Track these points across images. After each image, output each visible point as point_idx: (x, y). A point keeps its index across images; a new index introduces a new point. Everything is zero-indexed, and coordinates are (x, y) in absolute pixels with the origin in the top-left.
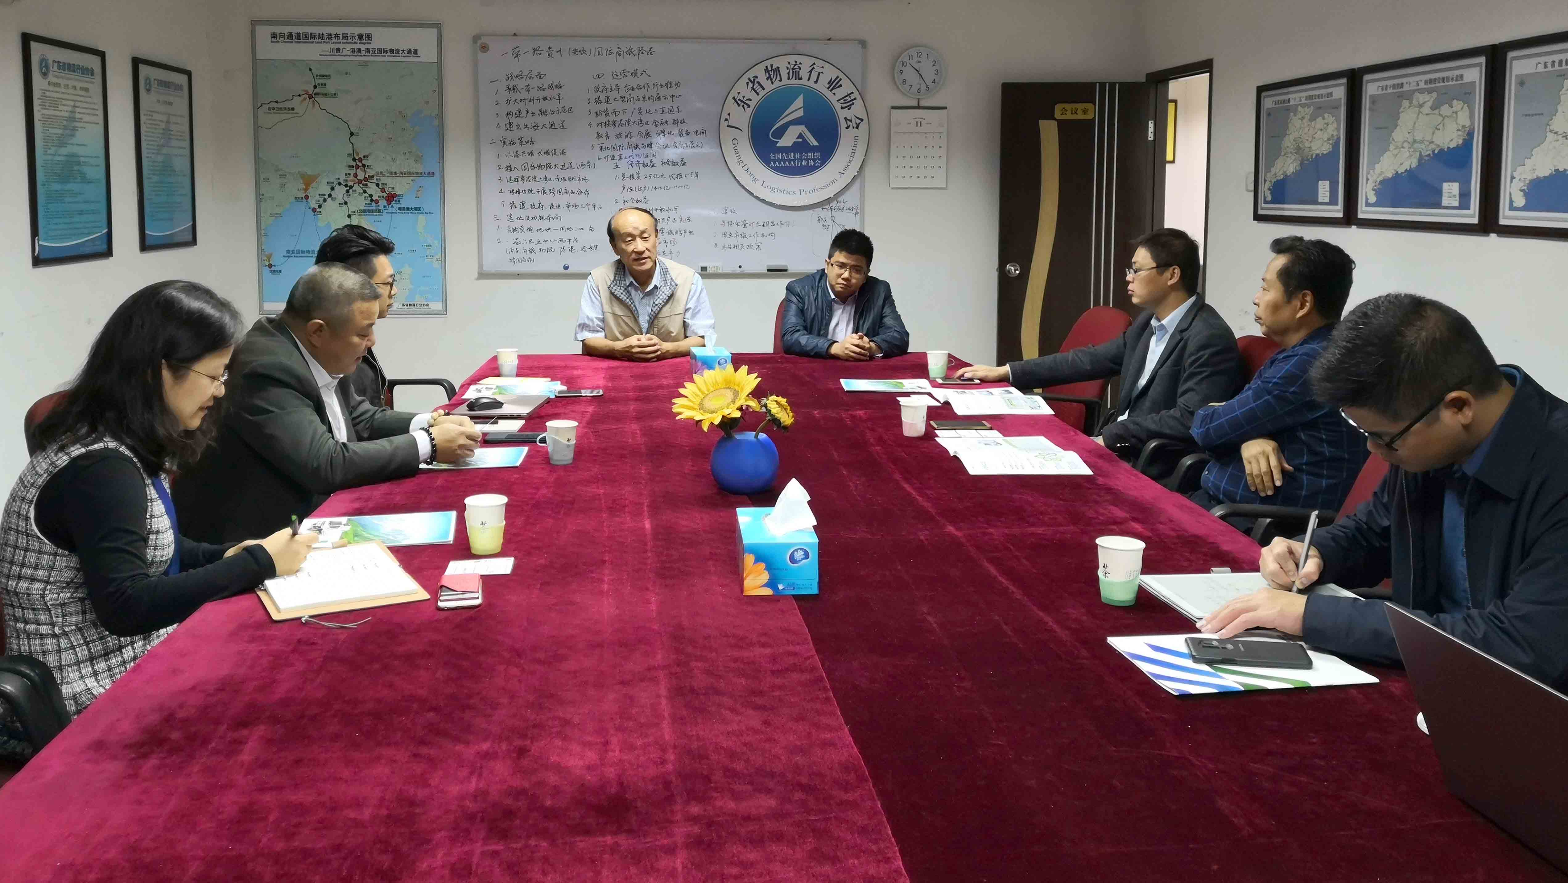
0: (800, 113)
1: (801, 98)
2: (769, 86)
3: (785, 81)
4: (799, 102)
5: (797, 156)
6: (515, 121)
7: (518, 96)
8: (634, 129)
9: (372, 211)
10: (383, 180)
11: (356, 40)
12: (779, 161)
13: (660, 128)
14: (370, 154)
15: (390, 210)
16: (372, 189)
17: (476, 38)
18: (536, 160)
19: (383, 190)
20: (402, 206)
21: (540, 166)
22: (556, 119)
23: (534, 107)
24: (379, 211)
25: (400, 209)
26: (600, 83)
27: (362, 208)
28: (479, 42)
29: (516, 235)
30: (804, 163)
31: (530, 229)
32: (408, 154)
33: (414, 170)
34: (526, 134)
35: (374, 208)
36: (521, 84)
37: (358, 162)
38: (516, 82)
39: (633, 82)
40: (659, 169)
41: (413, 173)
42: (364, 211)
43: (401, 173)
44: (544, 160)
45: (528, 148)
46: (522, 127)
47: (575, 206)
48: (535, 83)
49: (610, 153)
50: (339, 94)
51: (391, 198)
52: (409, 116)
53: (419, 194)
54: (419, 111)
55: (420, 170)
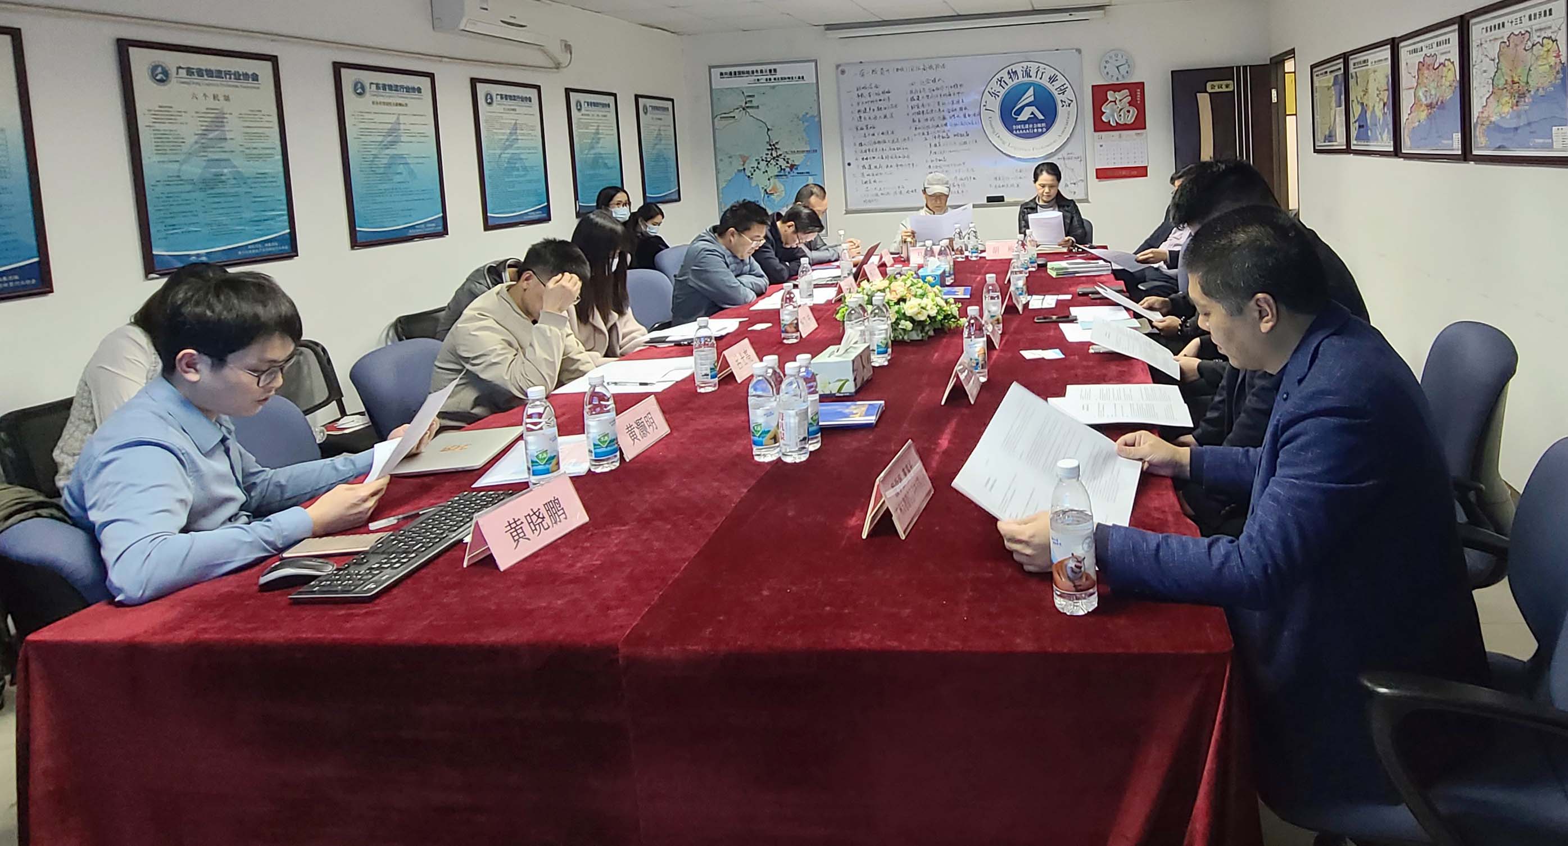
0: (1032, 99)
1: (1032, 89)
2: (1011, 83)
3: (1021, 79)
4: (1031, 91)
5: (1031, 126)
6: (862, 115)
7: (864, 100)
8: (934, 115)
10: (788, 156)
11: (768, 73)
12: (1019, 130)
13: (952, 113)
14: (780, 141)
15: (792, 174)
16: (781, 162)
17: (838, 66)
18: (876, 138)
19: (788, 163)
20: (799, 172)
21: (879, 142)
22: (887, 112)
23: (874, 106)
24: (785, 176)
26: (913, 88)
28: (840, 69)
29: (865, 186)
30: (1035, 130)
31: (875, 181)
32: (801, 139)
33: (805, 149)
34: (870, 123)
36: (865, 92)
37: (773, 147)
38: (863, 91)
39: (934, 86)
40: (952, 139)
41: (804, 151)
42: (778, 176)
43: (797, 152)
44: (882, 138)
45: (872, 131)
46: (867, 118)
47: (901, 165)
48: (874, 90)
49: (921, 131)
50: (760, 107)
51: (792, 167)
52: (801, 116)
53: (809, 164)
54: (807, 114)
55: (808, 149)
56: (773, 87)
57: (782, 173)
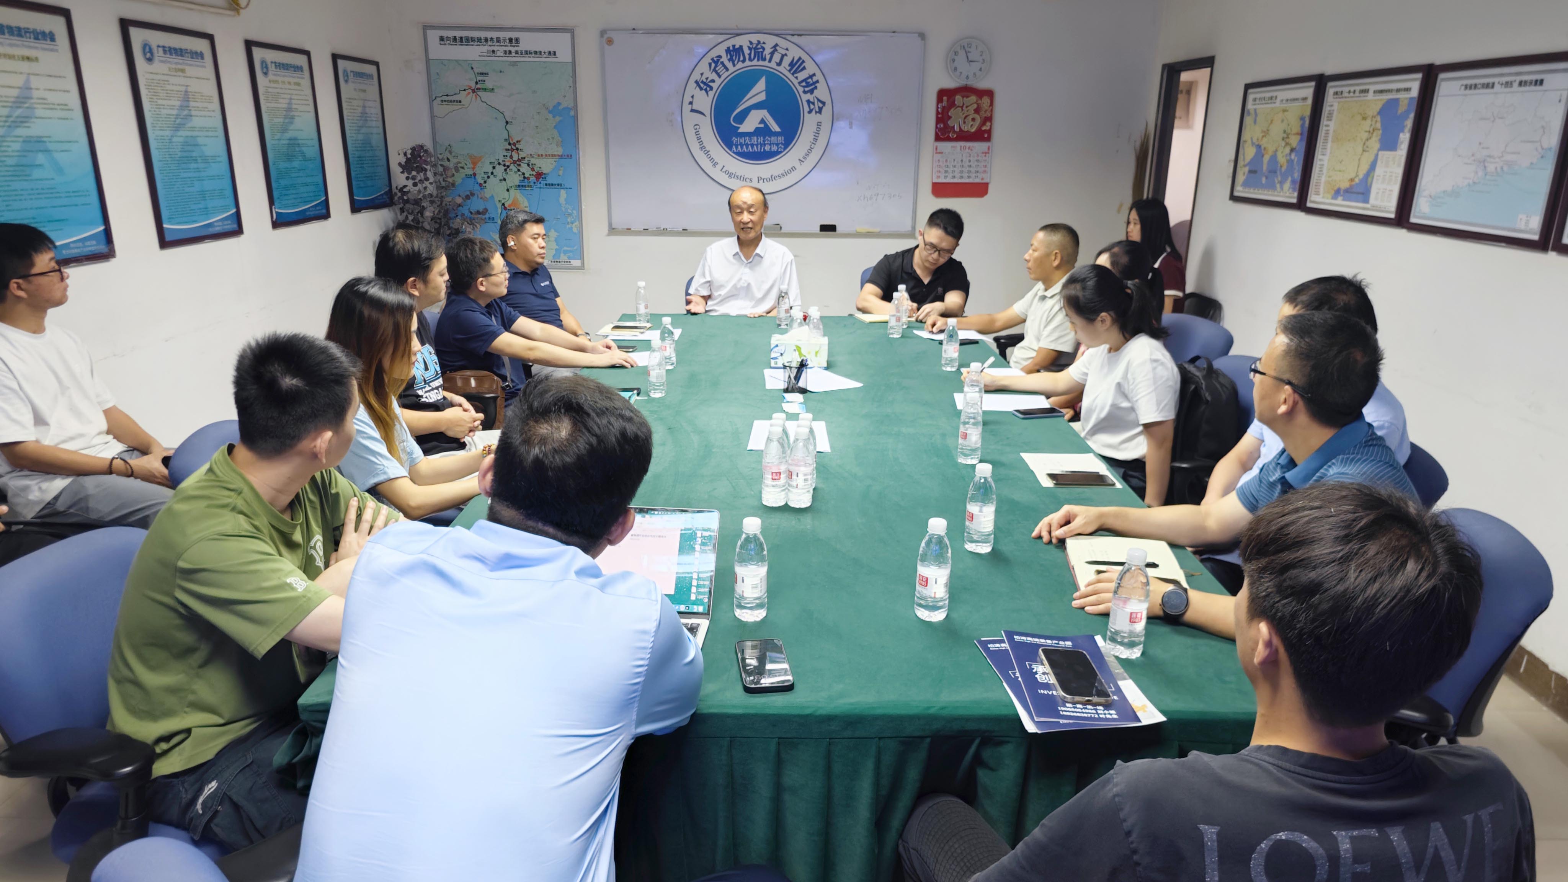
9: (525, 186)
10: (533, 161)
11: (508, 42)
14: (522, 139)
15: (539, 185)
16: (524, 168)
17: (604, 33)
19: (533, 169)
20: (548, 182)
24: (531, 186)
25: (546, 185)
27: (517, 183)
28: (607, 36)
32: (551, 139)
33: (556, 153)
35: (526, 184)
37: (513, 146)
41: (555, 156)
42: (519, 186)
43: (546, 155)
50: (496, 91)
51: (539, 175)
52: (551, 108)
53: (561, 173)
54: (559, 104)
55: (560, 154)
56: (514, 64)
57: (526, 183)
